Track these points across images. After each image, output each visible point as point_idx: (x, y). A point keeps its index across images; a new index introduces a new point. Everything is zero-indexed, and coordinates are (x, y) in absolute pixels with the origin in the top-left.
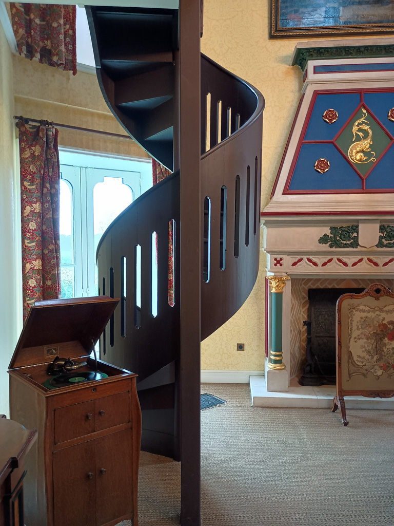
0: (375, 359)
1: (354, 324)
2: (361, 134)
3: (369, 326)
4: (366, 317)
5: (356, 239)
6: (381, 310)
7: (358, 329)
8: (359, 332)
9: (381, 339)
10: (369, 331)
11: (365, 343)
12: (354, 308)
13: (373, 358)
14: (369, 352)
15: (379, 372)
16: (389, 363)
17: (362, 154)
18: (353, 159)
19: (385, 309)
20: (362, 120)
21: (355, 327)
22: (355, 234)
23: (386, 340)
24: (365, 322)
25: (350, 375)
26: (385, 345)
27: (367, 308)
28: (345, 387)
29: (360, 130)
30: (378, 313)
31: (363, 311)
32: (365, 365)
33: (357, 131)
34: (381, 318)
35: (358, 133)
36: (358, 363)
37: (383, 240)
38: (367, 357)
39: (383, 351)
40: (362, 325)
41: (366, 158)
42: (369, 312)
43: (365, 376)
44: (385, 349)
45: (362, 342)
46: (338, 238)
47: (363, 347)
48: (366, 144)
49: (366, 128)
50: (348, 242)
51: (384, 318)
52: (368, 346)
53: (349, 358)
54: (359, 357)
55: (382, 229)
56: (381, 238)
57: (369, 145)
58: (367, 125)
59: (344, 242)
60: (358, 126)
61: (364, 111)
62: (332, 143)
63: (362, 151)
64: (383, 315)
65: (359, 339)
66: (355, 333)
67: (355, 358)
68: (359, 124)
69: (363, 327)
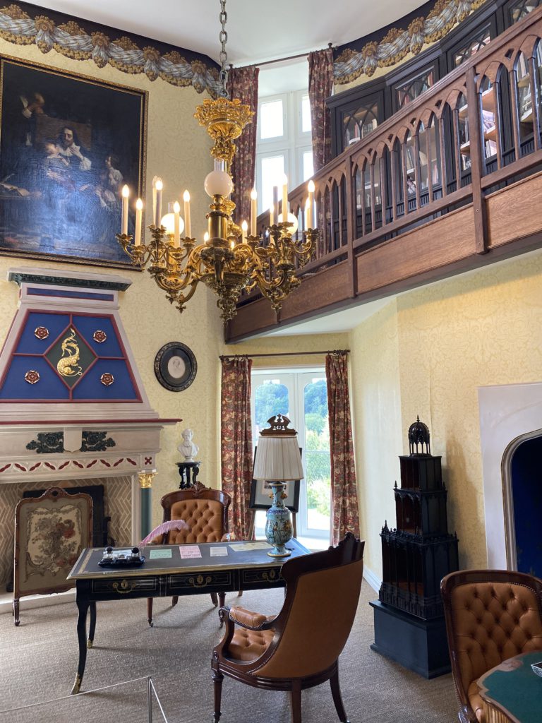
0: (52, 557)
1: (33, 526)
2: (69, 351)
3: (47, 526)
4: (44, 519)
5: (62, 444)
6: (59, 511)
7: (36, 530)
8: (36, 534)
9: (58, 538)
10: (46, 531)
11: (43, 543)
12: (33, 511)
13: (50, 557)
14: (47, 551)
15: (56, 569)
16: (65, 559)
17: (70, 369)
18: (61, 372)
19: (62, 510)
20: (71, 338)
21: (33, 529)
22: (61, 440)
23: (63, 538)
24: (43, 524)
25: (27, 576)
26: (62, 543)
27: (45, 510)
28: (22, 589)
29: (68, 347)
30: (55, 513)
31: (42, 513)
32: (43, 564)
33: (66, 348)
34: (58, 518)
35: (67, 350)
36: (36, 563)
37: (86, 445)
38: (45, 556)
39: (60, 548)
40: (40, 526)
41: (73, 372)
42: (46, 513)
43: (42, 574)
44: (62, 547)
45: (39, 543)
46: (45, 444)
47: (41, 547)
48: (73, 359)
49: (74, 346)
50: (55, 448)
51: (61, 518)
52: (46, 546)
53: (27, 559)
54: (37, 557)
55: (85, 434)
56: (83, 443)
57: (76, 361)
59: (51, 447)
60: (66, 343)
63: (70, 366)
64: (60, 515)
65: (37, 540)
66: (34, 535)
67: (33, 559)
69: (41, 528)
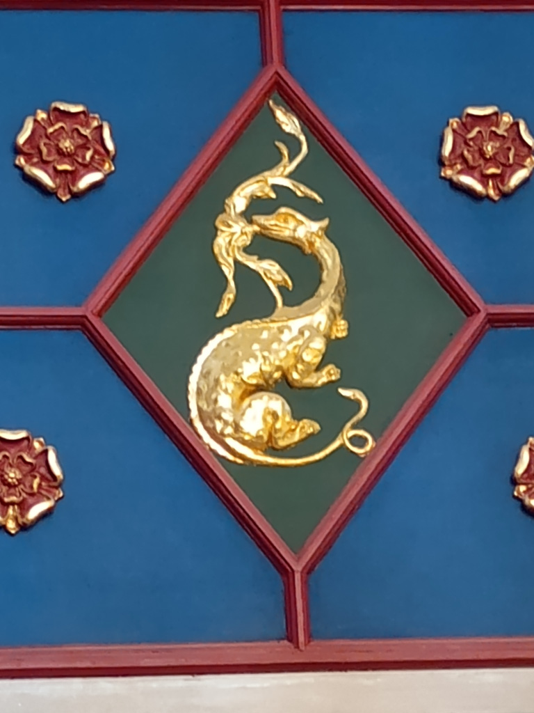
18: (219, 438)
33: (247, 250)
35: (253, 263)
41: (309, 427)
57: (319, 344)
58: (310, 210)
60: (247, 215)
61: (289, 123)
62: (80, 324)
68: (257, 206)
